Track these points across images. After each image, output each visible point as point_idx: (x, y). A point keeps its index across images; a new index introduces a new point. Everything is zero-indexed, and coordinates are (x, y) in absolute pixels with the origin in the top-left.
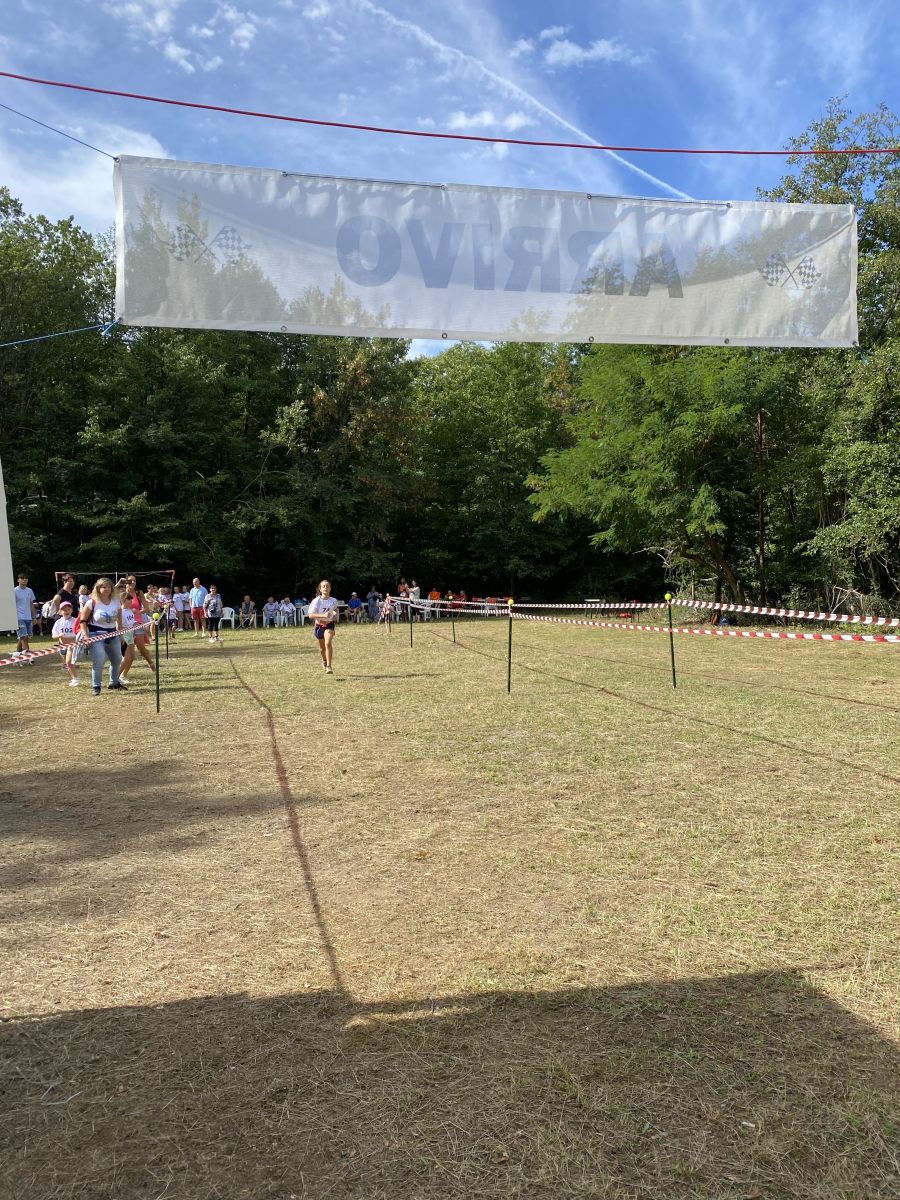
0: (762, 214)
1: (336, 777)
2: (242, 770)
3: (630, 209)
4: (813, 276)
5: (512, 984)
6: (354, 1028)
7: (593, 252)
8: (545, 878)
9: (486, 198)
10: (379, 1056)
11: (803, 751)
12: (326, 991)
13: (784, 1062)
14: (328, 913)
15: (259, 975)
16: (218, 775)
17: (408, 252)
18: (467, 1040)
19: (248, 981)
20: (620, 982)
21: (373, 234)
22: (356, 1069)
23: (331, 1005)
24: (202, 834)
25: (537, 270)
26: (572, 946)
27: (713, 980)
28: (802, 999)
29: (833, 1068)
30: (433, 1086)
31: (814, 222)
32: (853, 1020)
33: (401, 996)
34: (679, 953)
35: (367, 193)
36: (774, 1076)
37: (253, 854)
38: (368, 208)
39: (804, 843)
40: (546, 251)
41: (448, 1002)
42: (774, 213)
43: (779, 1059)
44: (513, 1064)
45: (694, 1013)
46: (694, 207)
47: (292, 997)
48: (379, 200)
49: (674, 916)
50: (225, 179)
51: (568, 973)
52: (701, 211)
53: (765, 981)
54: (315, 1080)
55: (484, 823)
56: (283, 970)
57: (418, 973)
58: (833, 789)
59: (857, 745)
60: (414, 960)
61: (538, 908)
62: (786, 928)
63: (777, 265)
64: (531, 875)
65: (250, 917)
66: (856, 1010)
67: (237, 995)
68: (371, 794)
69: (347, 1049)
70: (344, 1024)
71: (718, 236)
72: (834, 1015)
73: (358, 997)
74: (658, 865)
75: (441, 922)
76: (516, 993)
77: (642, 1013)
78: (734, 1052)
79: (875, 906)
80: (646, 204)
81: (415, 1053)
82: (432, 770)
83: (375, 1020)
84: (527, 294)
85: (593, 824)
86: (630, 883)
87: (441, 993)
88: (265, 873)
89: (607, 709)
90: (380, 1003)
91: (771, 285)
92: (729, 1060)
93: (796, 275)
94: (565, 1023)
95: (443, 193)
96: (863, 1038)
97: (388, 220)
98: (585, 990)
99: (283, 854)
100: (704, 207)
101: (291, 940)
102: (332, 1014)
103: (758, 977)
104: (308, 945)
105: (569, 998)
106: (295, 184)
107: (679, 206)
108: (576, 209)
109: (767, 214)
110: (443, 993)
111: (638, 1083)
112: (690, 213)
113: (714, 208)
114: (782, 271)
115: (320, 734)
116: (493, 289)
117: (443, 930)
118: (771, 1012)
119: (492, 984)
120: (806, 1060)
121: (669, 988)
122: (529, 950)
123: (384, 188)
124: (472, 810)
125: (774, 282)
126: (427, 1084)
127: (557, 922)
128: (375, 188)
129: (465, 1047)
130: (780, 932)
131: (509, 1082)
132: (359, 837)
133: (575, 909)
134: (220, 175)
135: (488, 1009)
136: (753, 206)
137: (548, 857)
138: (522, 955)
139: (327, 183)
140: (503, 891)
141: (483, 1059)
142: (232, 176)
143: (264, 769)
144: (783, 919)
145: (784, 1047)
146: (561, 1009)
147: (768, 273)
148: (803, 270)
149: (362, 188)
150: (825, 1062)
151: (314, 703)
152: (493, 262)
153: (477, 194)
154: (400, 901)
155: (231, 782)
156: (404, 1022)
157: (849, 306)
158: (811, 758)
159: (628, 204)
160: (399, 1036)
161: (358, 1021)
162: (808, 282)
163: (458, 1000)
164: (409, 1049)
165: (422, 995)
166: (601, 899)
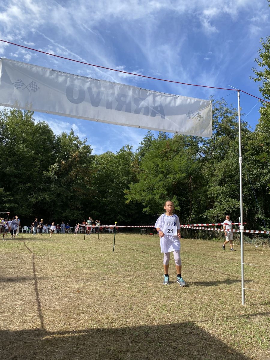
0: (187, 99)
1: (53, 272)
2: (22, 269)
3: (151, 93)
4: (200, 118)
5: (102, 326)
6: (46, 339)
7: (141, 103)
8: (118, 298)
9: (111, 85)
10: (53, 347)
11: (200, 267)
12: (38, 329)
13: (187, 346)
14: (43, 307)
15: (16, 324)
16: (14, 270)
17: (87, 96)
18: (85, 342)
19: (11, 326)
20: (138, 325)
21: (77, 89)
22: (44, 350)
23: (40, 332)
24: (4, 286)
25: (125, 105)
26: (124, 315)
27: (167, 325)
28: (195, 329)
29: (202, 347)
30: (71, 355)
31: (201, 104)
32: (210, 335)
33: (64, 330)
34: (157, 317)
35: (77, 78)
36: (184, 350)
37: (20, 291)
38: (77, 83)
39: (199, 290)
40: (128, 101)
41: (81, 331)
42: (190, 100)
43: (186, 345)
44: (100, 348)
45: (161, 333)
46: (169, 95)
47: (26, 330)
48: (80, 81)
49: (157, 307)
50: (34, 69)
51: (121, 323)
52: (171, 97)
53: (183, 325)
54: (29, 354)
55: (100, 284)
56: (24, 323)
57: (72, 324)
58: (208, 276)
59: (216, 266)
60: (71, 320)
61: (114, 306)
62: (191, 311)
63: (191, 113)
64: (113, 297)
65: (16, 308)
66: (210, 332)
67: (6, 330)
68: (64, 276)
69: (42, 345)
70: (43, 338)
71: (175, 104)
72: (204, 333)
73: (49, 330)
74: (154, 295)
75: (81, 310)
76: (103, 329)
77: (144, 333)
78: (172, 343)
79: (218, 305)
80: (156, 93)
81: (66, 346)
82: (85, 270)
83: (54, 337)
84: (121, 112)
85: (135, 284)
86: (144, 299)
87: (78, 329)
88: (24, 297)
89: (143, 256)
90: (57, 332)
91: (189, 118)
92: (170, 346)
93: (196, 117)
94: (119, 337)
95: (99, 82)
96: (212, 339)
97: (82, 86)
98: (127, 328)
99: (31, 291)
100: (171, 96)
101: (29, 314)
102: (39, 335)
103: (181, 324)
104: (34, 316)
105: (121, 330)
106: (55, 73)
107: (165, 95)
108: (137, 92)
109: (189, 99)
110: (79, 329)
111: (140, 352)
112: (168, 97)
113: (174, 96)
114: (192, 115)
115: (50, 261)
116: (111, 109)
117: (82, 312)
118: (185, 333)
119: (96, 326)
120: (194, 345)
121: (154, 326)
122: (109, 317)
123: (82, 78)
124: (97, 281)
125: (190, 118)
126: (69, 354)
127: (120, 310)
128: (79, 77)
129: (84, 344)
130: (189, 312)
131: (97, 353)
132: (58, 287)
133: (126, 306)
134: (33, 67)
135: (93, 333)
136: (185, 97)
137: (119, 292)
138: (107, 318)
139: (64, 74)
140: (103, 301)
141: (90, 347)
142: (36, 68)
143: (29, 269)
144: (190, 308)
145: (188, 342)
146: (118, 333)
147: (188, 115)
148: (198, 116)
149: (75, 77)
150: (200, 345)
151: (50, 253)
152: (112, 102)
153: (109, 83)
154: (69, 304)
155: (17, 272)
156: (64, 337)
157: (210, 127)
158: (202, 269)
159: (151, 92)
160: (62, 341)
161: (47, 337)
162: (199, 119)
163: (84, 331)
164: (64, 345)
165: (72, 329)
166: (135, 303)
